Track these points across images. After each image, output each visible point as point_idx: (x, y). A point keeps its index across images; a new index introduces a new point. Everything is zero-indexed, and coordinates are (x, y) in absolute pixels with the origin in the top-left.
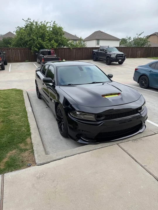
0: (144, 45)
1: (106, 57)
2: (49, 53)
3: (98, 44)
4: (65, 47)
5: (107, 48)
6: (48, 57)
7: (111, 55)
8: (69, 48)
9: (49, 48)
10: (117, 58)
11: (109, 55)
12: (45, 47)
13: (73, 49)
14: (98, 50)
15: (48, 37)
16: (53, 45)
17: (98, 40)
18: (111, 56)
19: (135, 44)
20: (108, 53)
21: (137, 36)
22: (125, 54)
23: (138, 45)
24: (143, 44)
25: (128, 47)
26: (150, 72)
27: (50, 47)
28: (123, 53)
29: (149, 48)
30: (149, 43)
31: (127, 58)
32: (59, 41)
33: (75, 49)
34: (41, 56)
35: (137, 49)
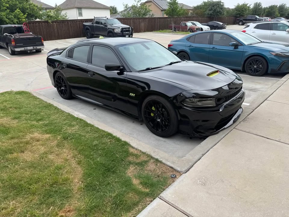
0: (146, 15)
1: (107, 32)
2: (19, 30)
3: (81, 14)
4: (38, 20)
5: (106, 20)
6: (21, 37)
7: (114, 29)
8: (47, 22)
9: (12, 21)
10: (123, 33)
11: (112, 30)
12: (5, 21)
13: (53, 22)
14: (93, 23)
15: (6, 3)
16: (19, 17)
17: (80, 9)
18: (114, 31)
19: (135, 13)
20: (109, 27)
21: (136, 3)
22: (132, 28)
23: (139, 15)
24: (144, 14)
25: (127, 17)
26: (190, 47)
27: (16, 20)
28: (128, 26)
29: (152, 18)
30: (151, 13)
31: (136, 33)
32: (27, 11)
33: (55, 22)
34: (7, 35)
35: (139, 21)
